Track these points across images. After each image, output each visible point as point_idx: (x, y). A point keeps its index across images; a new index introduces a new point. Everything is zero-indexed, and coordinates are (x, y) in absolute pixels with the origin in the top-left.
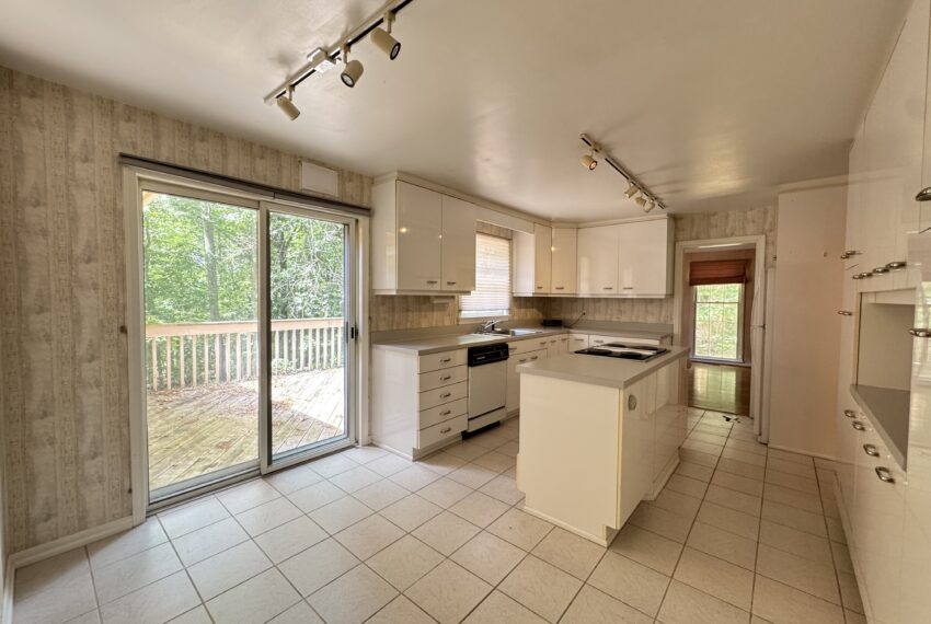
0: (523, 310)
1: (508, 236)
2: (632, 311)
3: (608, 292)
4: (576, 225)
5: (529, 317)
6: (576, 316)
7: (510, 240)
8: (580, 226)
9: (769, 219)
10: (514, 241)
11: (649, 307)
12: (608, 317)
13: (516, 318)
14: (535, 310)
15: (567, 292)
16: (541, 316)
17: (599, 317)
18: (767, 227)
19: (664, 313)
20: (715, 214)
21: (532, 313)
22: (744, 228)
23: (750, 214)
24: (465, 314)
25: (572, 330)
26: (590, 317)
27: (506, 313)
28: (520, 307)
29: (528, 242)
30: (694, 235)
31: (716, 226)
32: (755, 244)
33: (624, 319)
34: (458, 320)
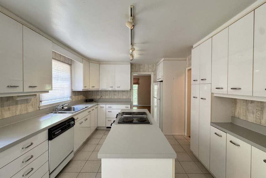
0: (77, 97)
1: (70, 63)
2: (119, 94)
3: (111, 88)
4: (99, 62)
5: (79, 99)
6: (98, 97)
7: (70, 65)
8: (100, 63)
9: (154, 68)
10: (73, 65)
11: (124, 93)
12: (110, 97)
13: (74, 100)
14: (82, 96)
15: (96, 88)
16: (84, 98)
17: (107, 97)
18: (154, 70)
19: (128, 95)
20: (141, 65)
21: (81, 97)
22: (149, 70)
23: (150, 66)
24: (43, 103)
25: (99, 104)
26: (104, 97)
27: (69, 99)
28: (75, 95)
29: (80, 67)
30: (136, 70)
31: (142, 68)
32: (151, 75)
33: (116, 97)
34: (39, 107)
